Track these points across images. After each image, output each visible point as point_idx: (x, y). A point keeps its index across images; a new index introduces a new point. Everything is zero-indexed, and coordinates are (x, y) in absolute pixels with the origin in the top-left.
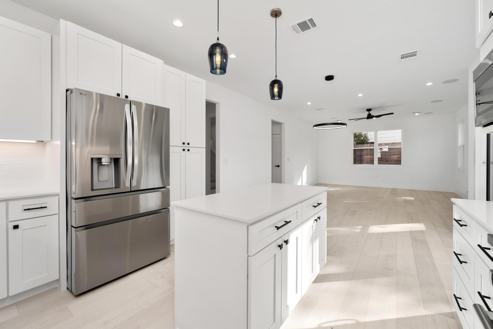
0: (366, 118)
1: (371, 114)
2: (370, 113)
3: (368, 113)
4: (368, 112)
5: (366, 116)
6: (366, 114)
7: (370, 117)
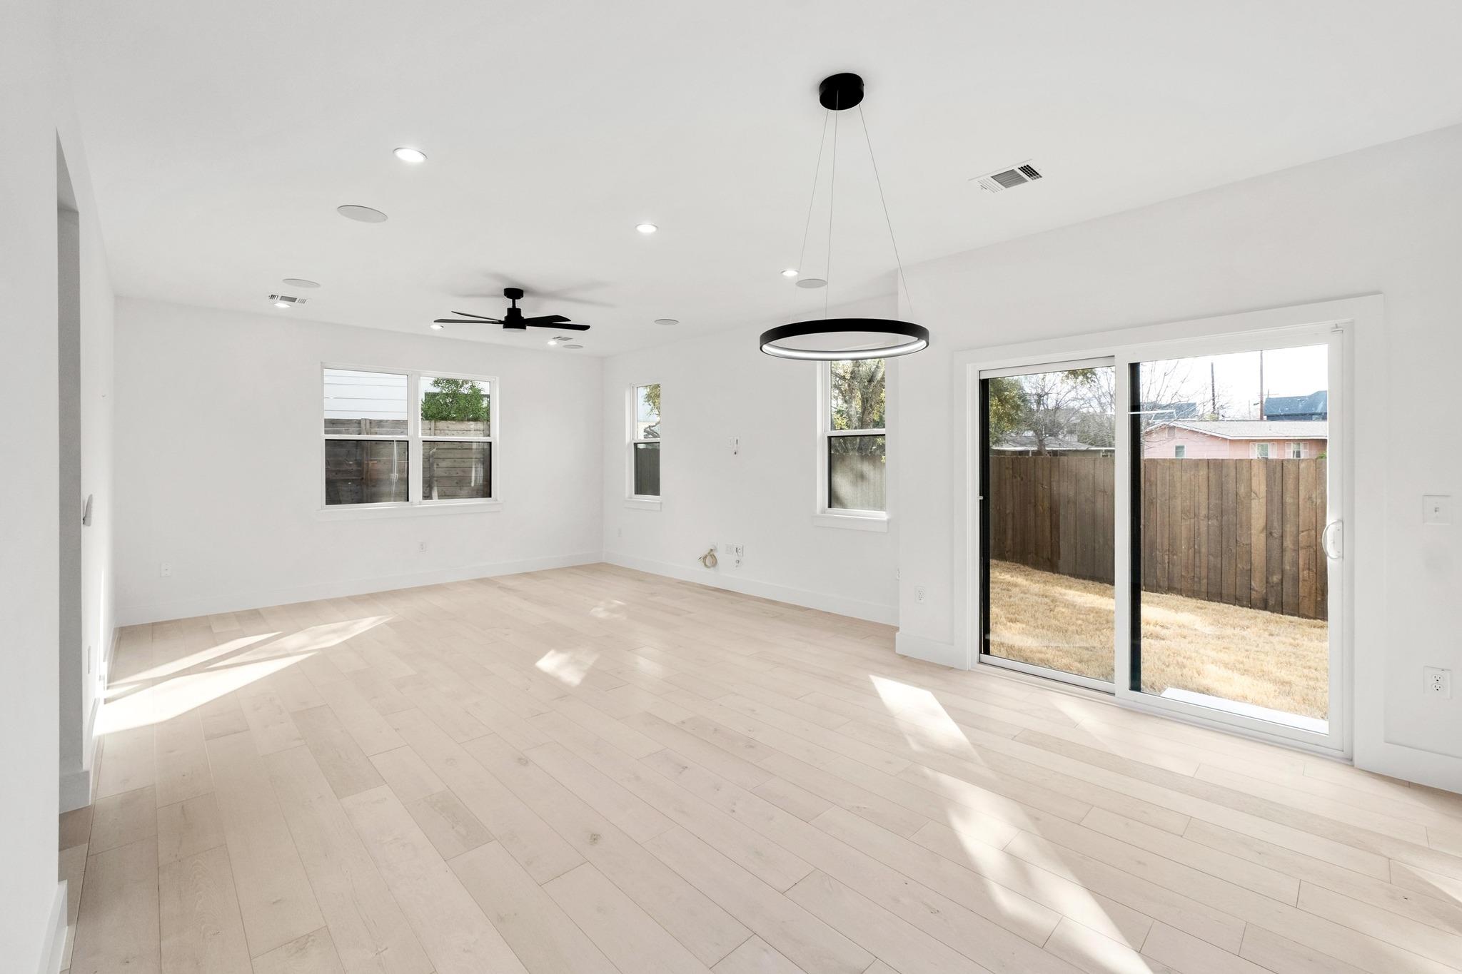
0: (500, 322)
1: (519, 310)
2: (517, 307)
3: (508, 303)
4: (511, 300)
5: (502, 315)
6: (501, 308)
7: (514, 320)
